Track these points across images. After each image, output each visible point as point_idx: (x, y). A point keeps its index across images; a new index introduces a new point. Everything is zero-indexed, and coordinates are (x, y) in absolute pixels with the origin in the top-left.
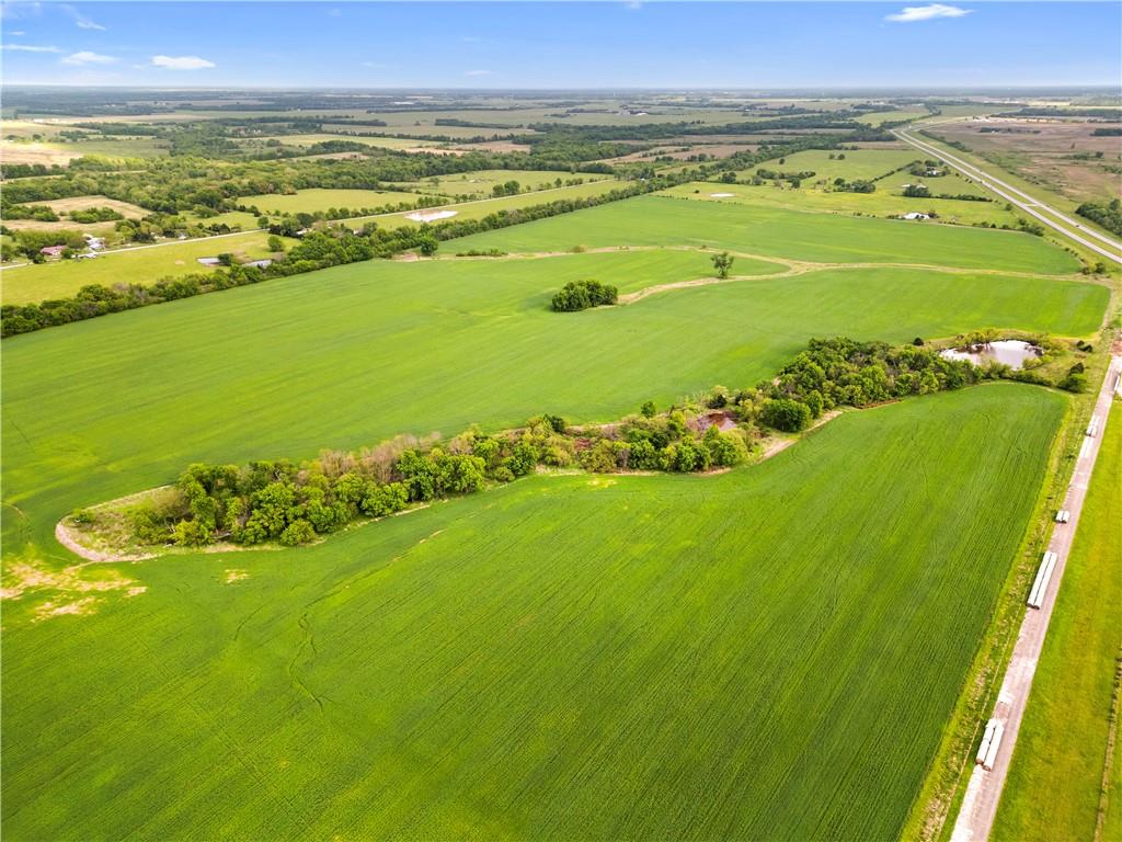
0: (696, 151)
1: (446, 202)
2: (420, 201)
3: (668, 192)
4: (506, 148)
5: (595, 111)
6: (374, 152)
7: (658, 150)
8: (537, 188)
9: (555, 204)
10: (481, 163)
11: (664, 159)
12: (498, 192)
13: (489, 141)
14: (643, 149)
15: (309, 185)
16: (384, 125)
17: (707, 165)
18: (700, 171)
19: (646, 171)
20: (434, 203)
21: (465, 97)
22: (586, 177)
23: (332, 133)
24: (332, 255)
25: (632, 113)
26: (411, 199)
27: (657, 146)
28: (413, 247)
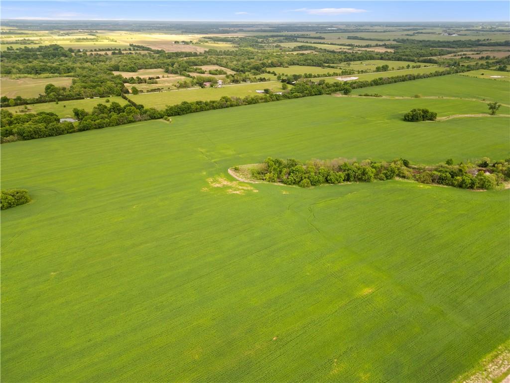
0: (484, 54)
1: (353, 73)
2: (342, 72)
3: (466, 74)
4: (382, 50)
5: (429, 33)
6: (320, 50)
7: (462, 53)
8: (396, 69)
9: (406, 76)
10: (370, 57)
11: (465, 58)
12: (378, 70)
13: (374, 46)
14: (454, 52)
15: (294, 64)
16: (324, 38)
17: (490, 61)
18: (485, 64)
19: (455, 63)
20: (348, 73)
21: (361, 26)
22: (422, 64)
23: (301, 42)
24: (307, 92)
25: (449, 34)
26: (339, 71)
27: (462, 51)
28: (340, 91)
